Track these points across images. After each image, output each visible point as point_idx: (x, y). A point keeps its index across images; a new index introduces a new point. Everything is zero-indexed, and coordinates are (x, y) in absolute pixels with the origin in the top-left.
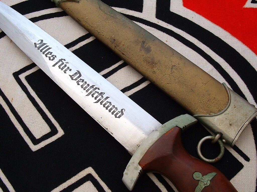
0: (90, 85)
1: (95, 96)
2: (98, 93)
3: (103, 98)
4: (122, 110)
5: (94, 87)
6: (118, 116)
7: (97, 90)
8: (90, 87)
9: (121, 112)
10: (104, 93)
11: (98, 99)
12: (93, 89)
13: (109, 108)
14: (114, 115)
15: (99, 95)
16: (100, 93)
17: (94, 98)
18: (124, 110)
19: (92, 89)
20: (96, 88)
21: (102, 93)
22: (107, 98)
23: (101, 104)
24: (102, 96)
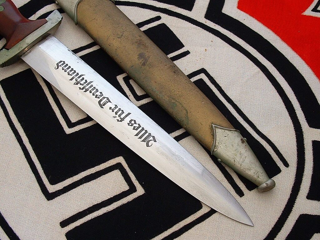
0: (88, 92)
1: (84, 81)
2: (81, 84)
3: (76, 79)
4: (58, 68)
5: (85, 90)
6: (62, 62)
7: (82, 87)
8: (89, 90)
9: (59, 65)
10: (74, 84)
11: (81, 78)
12: (85, 88)
13: (70, 69)
14: (66, 63)
15: (80, 82)
16: (79, 84)
17: (85, 79)
18: (56, 68)
19: (87, 88)
20: (83, 89)
21: (77, 84)
22: (71, 80)
23: (78, 74)
24: (76, 80)
